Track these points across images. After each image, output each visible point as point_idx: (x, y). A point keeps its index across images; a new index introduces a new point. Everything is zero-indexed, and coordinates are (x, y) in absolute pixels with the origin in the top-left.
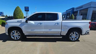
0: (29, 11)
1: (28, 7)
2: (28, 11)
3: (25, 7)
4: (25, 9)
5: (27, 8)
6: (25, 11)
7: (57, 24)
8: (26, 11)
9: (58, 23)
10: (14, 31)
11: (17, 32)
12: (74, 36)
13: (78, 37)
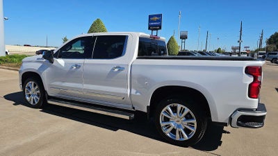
0: (160, 28)
1: (160, 16)
2: (157, 30)
3: (150, 17)
4: (150, 21)
6: (149, 29)
8: (153, 30)
10: (31, 84)
11: (35, 86)
12: (178, 121)
13: (194, 130)
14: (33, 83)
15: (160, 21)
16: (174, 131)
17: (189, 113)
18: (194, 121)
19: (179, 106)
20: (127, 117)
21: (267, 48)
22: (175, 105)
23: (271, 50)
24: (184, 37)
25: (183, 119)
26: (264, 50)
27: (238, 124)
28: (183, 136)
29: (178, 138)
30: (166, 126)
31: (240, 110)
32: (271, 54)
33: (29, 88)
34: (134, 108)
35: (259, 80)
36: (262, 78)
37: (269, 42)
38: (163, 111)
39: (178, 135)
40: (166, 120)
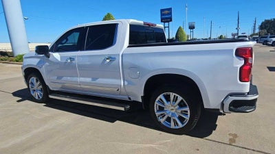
0: (171, 21)
1: (170, 9)
2: (168, 22)
3: (162, 10)
4: (162, 15)
5: (167, 12)
6: (162, 21)
7: (108, 61)
8: (164, 22)
9: (111, 58)
10: (33, 79)
11: (37, 81)
12: (172, 109)
13: (187, 118)
14: (35, 78)
15: (171, 14)
16: (169, 119)
17: (182, 101)
18: (187, 109)
19: (172, 95)
20: (122, 109)
21: (259, 33)
22: (168, 93)
23: (263, 35)
24: (192, 27)
25: (176, 107)
26: (257, 34)
27: (230, 110)
28: (177, 123)
29: (172, 126)
30: (162, 115)
31: (231, 95)
32: (262, 37)
33: (32, 83)
34: (130, 98)
35: (250, 62)
36: (253, 60)
37: (261, 27)
38: (157, 100)
39: (172, 123)
40: (161, 109)
